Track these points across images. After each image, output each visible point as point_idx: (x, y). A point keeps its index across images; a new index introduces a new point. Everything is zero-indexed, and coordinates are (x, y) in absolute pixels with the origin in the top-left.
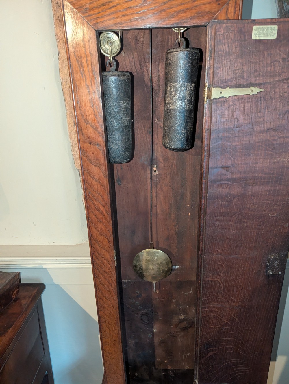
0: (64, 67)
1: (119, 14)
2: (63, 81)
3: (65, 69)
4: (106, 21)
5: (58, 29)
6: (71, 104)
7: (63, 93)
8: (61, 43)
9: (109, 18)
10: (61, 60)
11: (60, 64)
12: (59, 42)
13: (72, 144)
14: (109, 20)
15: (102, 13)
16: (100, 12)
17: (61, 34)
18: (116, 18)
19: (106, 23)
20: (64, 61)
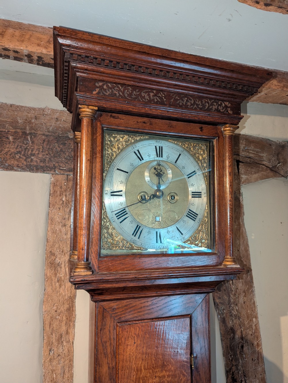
0: (48, 301)
1: (136, 311)
2: (45, 313)
3: (49, 303)
4: (127, 316)
5: (48, 270)
6: (50, 333)
7: (43, 323)
8: (49, 282)
9: (129, 314)
10: (47, 295)
11: (44, 298)
12: (47, 281)
13: (45, 373)
14: (129, 315)
15: (125, 311)
16: (123, 311)
17: (50, 274)
18: (134, 314)
19: (127, 317)
20: (49, 296)
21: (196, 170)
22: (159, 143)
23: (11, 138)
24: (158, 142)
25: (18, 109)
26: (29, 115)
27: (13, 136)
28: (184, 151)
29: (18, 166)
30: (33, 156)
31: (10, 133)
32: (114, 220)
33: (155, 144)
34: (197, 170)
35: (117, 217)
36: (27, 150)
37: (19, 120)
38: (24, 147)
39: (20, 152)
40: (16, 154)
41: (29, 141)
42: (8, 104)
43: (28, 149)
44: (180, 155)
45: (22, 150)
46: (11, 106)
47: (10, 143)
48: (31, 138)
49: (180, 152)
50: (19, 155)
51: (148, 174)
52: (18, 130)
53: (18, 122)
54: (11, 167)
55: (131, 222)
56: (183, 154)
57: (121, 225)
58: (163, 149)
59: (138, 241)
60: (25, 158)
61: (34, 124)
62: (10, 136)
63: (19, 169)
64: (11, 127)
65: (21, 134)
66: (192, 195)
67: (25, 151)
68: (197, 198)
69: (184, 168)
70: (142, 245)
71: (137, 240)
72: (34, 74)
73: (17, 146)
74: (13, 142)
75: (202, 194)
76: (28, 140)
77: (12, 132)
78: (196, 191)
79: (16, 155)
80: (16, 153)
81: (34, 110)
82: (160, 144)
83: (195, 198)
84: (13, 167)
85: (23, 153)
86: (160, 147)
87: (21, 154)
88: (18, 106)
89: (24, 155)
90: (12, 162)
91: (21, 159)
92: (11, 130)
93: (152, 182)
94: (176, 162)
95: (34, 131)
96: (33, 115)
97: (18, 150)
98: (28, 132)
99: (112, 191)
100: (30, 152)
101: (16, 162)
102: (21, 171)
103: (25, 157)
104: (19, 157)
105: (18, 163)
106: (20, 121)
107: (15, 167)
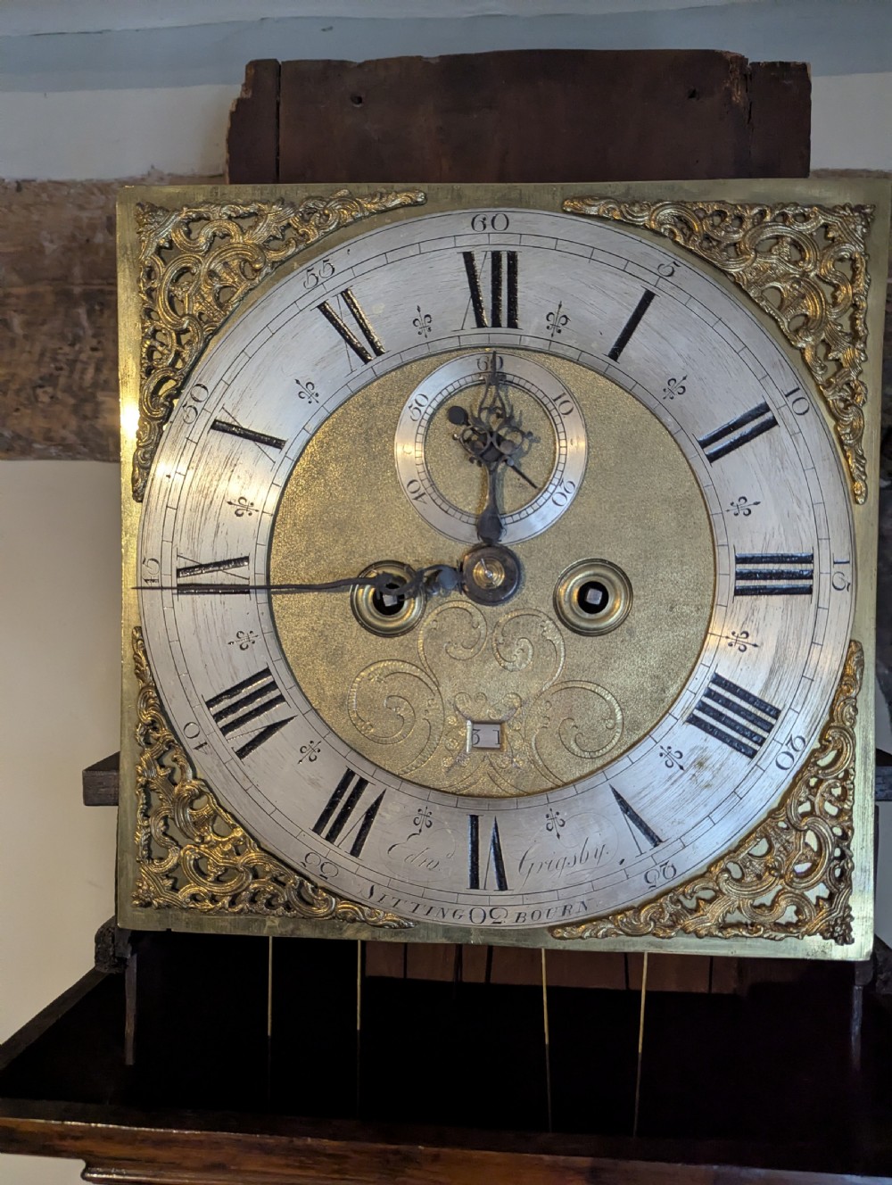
21: (776, 401)
22: (489, 229)
23: (17, 321)
24: (488, 222)
25: (44, 197)
26: (85, 215)
27: (23, 312)
28: (681, 271)
29: (48, 438)
30: (103, 390)
31: (13, 300)
32: (201, 739)
33: (465, 243)
34: (780, 401)
35: (218, 717)
36: (79, 366)
37: (46, 244)
38: (65, 354)
39: (50, 380)
40: (41, 387)
41: (83, 328)
42: (9, 183)
43: (83, 362)
44: (648, 297)
45: (61, 369)
46: (20, 186)
47: (13, 343)
48: (90, 313)
49: (652, 278)
50: (49, 390)
51: (419, 447)
52: (42, 288)
53: (41, 251)
54: (22, 443)
55: (310, 753)
56: (675, 293)
57: (245, 768)
58: (520, 266)
59: (353, 867)
60: (72, 401)
61: (102, 253)
62: (12, 313)
63: (53, 451)
64: (15, 278)
65: (50, 299)
66: (740, 576)
67: (72, 372)
68: (777, 600)
69: (676, 387)
70: (375, 898)
71: (349, 863)
72: (100, 33)
73: (42, 355)
74: (26, 337)
75: (822, 567)
76: (78, 324)
77: (18, 297)
78: (772, 551)
79: (39, 391)
80: (40, 382)
81: (102, 194)
82: (494, 239)
83: (763, 598)
84: (30, 443)
85: (62, 381)
86: (496, 257)
87: (55, 386)
88: (43, 186)
89: (68, 390)
90: (26, 422)
91: (58, 408)
92: (15, 291)
93: (444, 500)
94: (614, 355)
95: (100, 281)
96: (99, 212)
97: (44, 371)
98: (77, 290)
99: (182, 564)
100: (90, 372)
101: (41, 423)
102: (58, 458)
103: (74, 396)
104: (52, 397)
105: (47, 426)
106: (49, 247)
107: (40, 443)
